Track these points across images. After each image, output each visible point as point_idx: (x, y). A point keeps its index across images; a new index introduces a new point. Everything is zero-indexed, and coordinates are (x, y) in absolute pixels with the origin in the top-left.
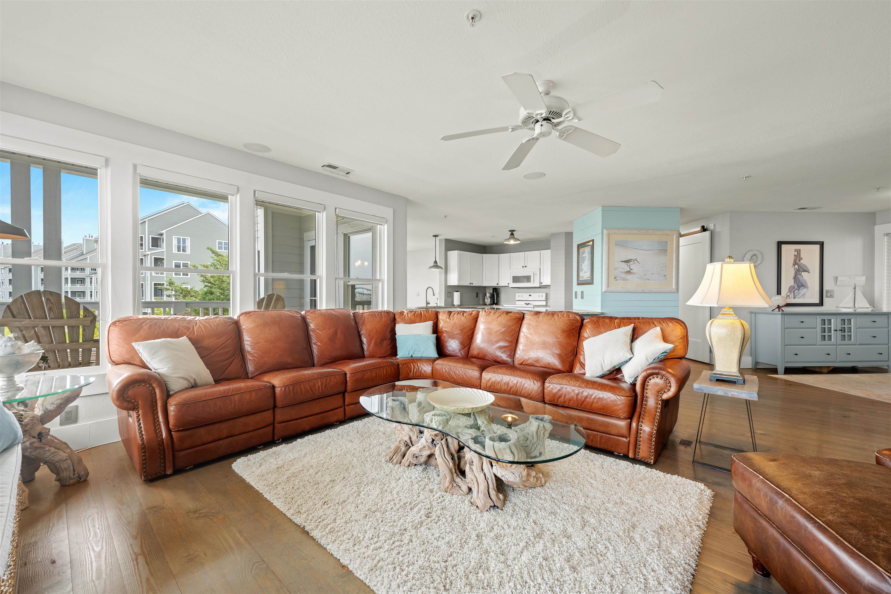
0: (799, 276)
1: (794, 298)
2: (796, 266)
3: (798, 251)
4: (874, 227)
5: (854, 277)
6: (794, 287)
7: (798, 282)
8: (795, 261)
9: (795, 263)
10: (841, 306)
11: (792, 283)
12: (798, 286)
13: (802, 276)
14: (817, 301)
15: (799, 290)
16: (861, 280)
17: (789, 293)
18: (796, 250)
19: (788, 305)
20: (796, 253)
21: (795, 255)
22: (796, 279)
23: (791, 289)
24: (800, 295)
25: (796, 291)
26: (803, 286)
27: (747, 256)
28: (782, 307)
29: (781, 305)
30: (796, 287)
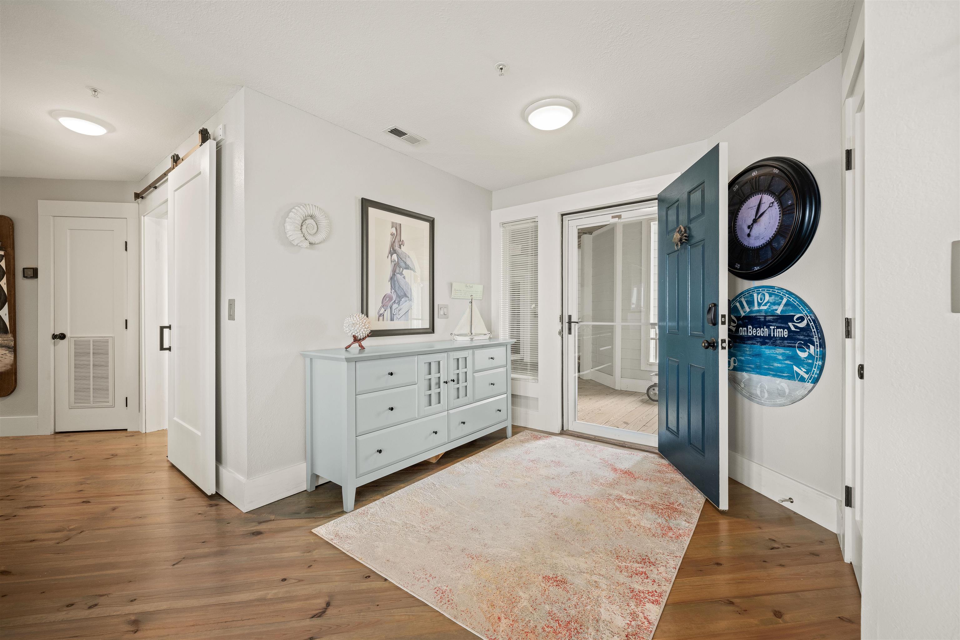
0: (398, 275)
1: (392, 319)
2: (395, 256)
3: (398, 227)
4: (491, 212)
5: (471, 285)
6: (391, 299)
7: (397, 288)
8: (392, 246)
9: (393, 251)
10: (456, 332)
11: (387, 289)
12: (398, 296)
13: (404, 278)
14: (427, 325)
15: (399, 303)
16: (478, 290)
17: (383, 310)
18: (394, 225)
19: (374, 334)
20: (394, 230)
21: (392, 234)
22: (394, 281)
23: (386, 301)
24: (402, 312)
25: (395, 306)
26: (405, 295)
27: (291, 214)
28: (364, 339)
29: (360, 335)
30: (394, 297)
